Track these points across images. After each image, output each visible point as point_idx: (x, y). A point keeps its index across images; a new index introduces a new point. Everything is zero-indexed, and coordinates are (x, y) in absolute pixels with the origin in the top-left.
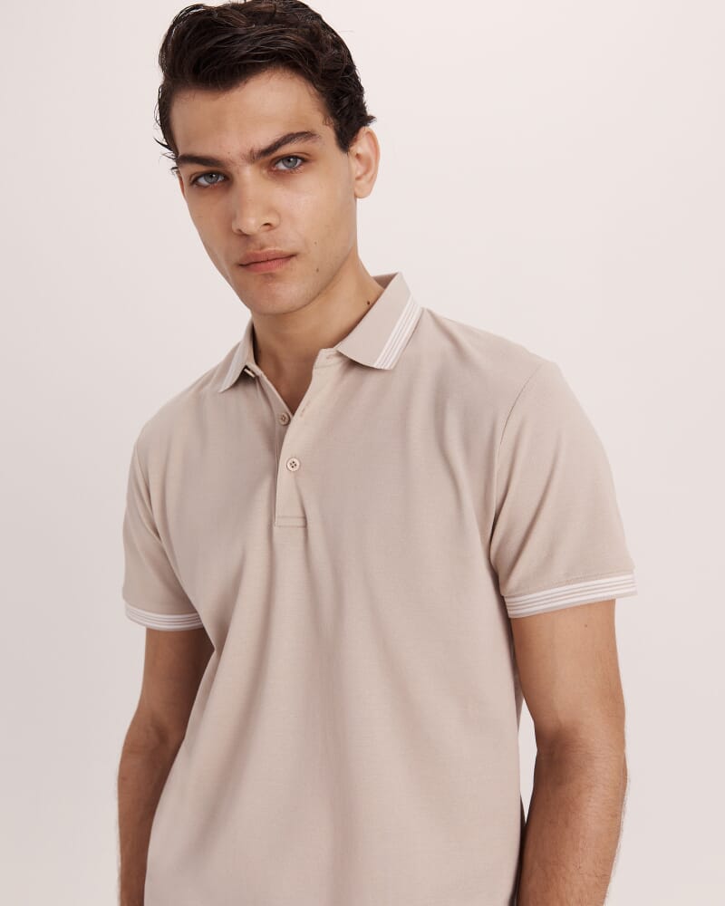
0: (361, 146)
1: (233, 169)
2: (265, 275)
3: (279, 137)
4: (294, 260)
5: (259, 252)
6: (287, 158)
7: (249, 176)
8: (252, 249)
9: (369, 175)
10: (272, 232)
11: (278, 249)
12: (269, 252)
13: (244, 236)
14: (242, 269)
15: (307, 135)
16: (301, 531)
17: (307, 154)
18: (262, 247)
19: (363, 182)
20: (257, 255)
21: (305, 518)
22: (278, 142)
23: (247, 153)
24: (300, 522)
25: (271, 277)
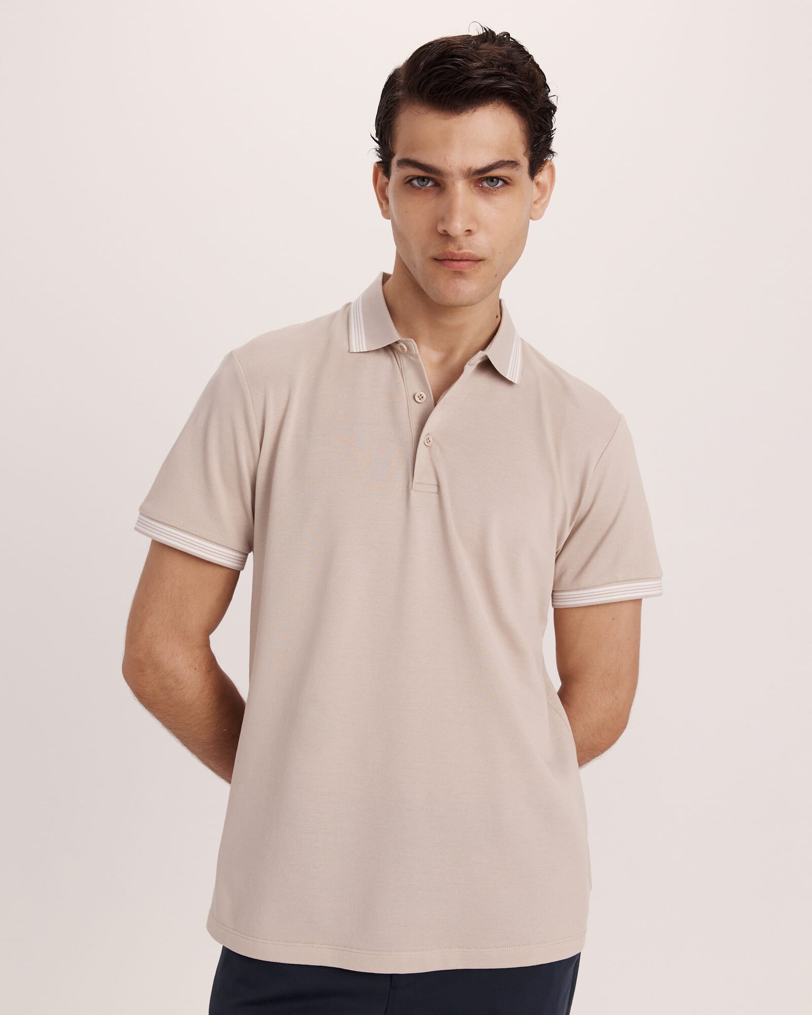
0: (542, 177)
1: (448, 181)
2: (455, 272)
3: (493, 162)
4: (481, 263)
5: (456, 252)
6: (491, 179)
7: (461, 189)
8: (452, 248)
9: (543, 201)
10: (470, 238)
11: (471, 251)
12: (465, 253)
13: (446, 236)
14: (437, 264)
15: (513, 164)
16: (435, 497)
17: (509, 178)
18: (460, 249)
19: (537, 206)
20: (455, 254)
21: (438, 486)
22: (490, 166)
23: (465, 169)
24: (435, 489)
25: (460, 274)
